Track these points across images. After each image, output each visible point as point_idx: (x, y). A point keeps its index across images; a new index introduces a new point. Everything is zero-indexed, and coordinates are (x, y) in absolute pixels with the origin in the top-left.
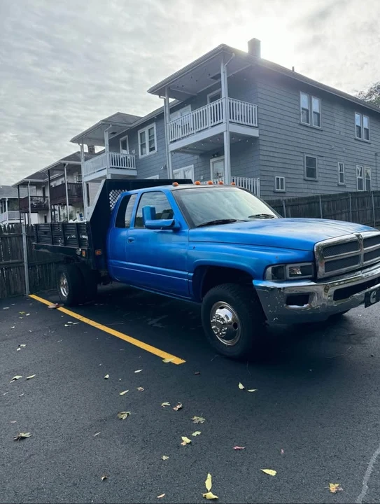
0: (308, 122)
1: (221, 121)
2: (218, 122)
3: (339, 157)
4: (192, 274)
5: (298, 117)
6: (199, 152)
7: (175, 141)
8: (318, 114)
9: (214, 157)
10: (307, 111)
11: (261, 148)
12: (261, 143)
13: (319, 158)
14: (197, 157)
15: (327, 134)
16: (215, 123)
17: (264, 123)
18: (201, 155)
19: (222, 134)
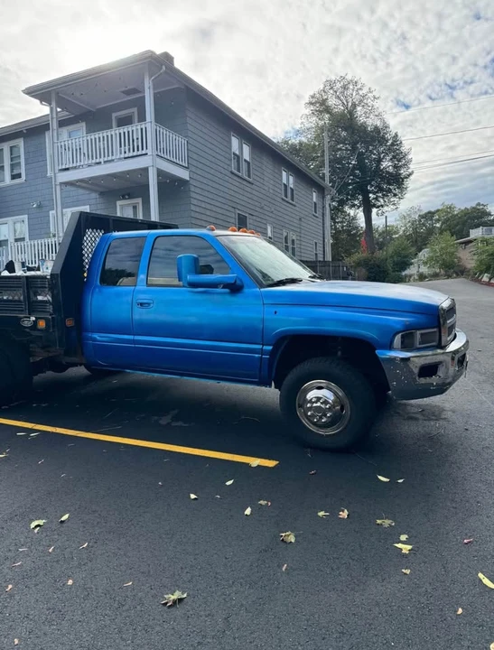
0: (239, 171)
1: (144, 152)
2: (140, 153)
3: (268, 218)
4: (270, 348)
5: (228, 163)
6: (102, 190)
7: (67, 169)
8: (248, 163)
9: (124, 198)
10: (238, 157)
11: (193, 195)
12: (192, 189)
13: (251, 217)
14: (94, 195)
15: (257, 189)
16: (135, 154)
17: (194, 163)
18: (102, 194)
19: (146, 170)
